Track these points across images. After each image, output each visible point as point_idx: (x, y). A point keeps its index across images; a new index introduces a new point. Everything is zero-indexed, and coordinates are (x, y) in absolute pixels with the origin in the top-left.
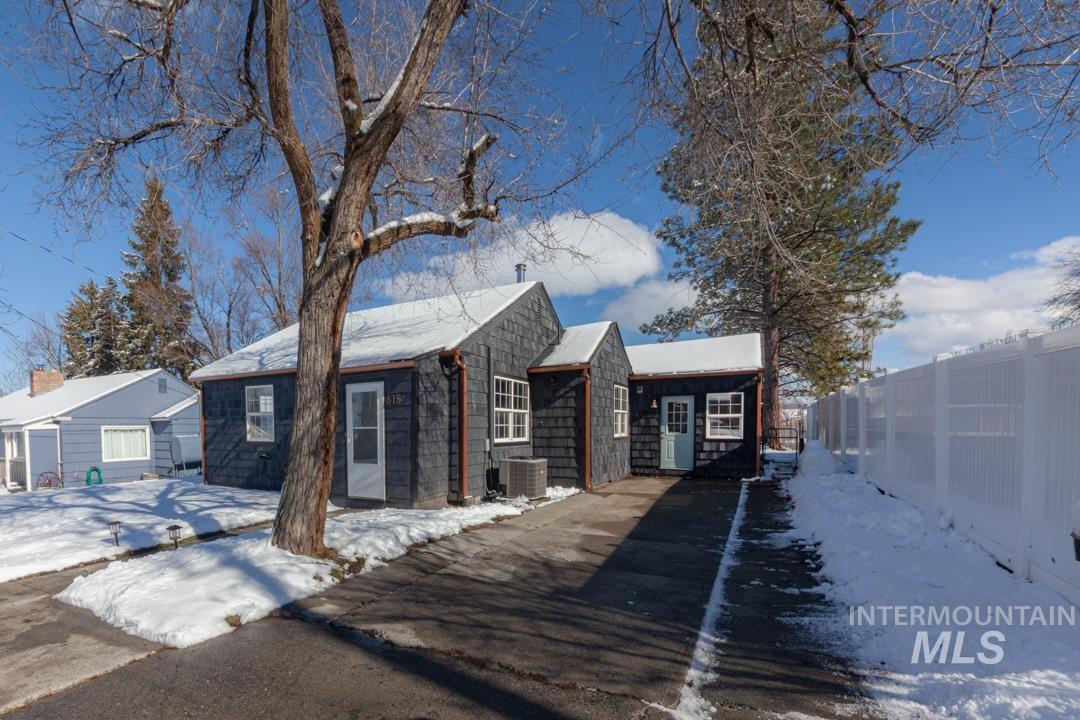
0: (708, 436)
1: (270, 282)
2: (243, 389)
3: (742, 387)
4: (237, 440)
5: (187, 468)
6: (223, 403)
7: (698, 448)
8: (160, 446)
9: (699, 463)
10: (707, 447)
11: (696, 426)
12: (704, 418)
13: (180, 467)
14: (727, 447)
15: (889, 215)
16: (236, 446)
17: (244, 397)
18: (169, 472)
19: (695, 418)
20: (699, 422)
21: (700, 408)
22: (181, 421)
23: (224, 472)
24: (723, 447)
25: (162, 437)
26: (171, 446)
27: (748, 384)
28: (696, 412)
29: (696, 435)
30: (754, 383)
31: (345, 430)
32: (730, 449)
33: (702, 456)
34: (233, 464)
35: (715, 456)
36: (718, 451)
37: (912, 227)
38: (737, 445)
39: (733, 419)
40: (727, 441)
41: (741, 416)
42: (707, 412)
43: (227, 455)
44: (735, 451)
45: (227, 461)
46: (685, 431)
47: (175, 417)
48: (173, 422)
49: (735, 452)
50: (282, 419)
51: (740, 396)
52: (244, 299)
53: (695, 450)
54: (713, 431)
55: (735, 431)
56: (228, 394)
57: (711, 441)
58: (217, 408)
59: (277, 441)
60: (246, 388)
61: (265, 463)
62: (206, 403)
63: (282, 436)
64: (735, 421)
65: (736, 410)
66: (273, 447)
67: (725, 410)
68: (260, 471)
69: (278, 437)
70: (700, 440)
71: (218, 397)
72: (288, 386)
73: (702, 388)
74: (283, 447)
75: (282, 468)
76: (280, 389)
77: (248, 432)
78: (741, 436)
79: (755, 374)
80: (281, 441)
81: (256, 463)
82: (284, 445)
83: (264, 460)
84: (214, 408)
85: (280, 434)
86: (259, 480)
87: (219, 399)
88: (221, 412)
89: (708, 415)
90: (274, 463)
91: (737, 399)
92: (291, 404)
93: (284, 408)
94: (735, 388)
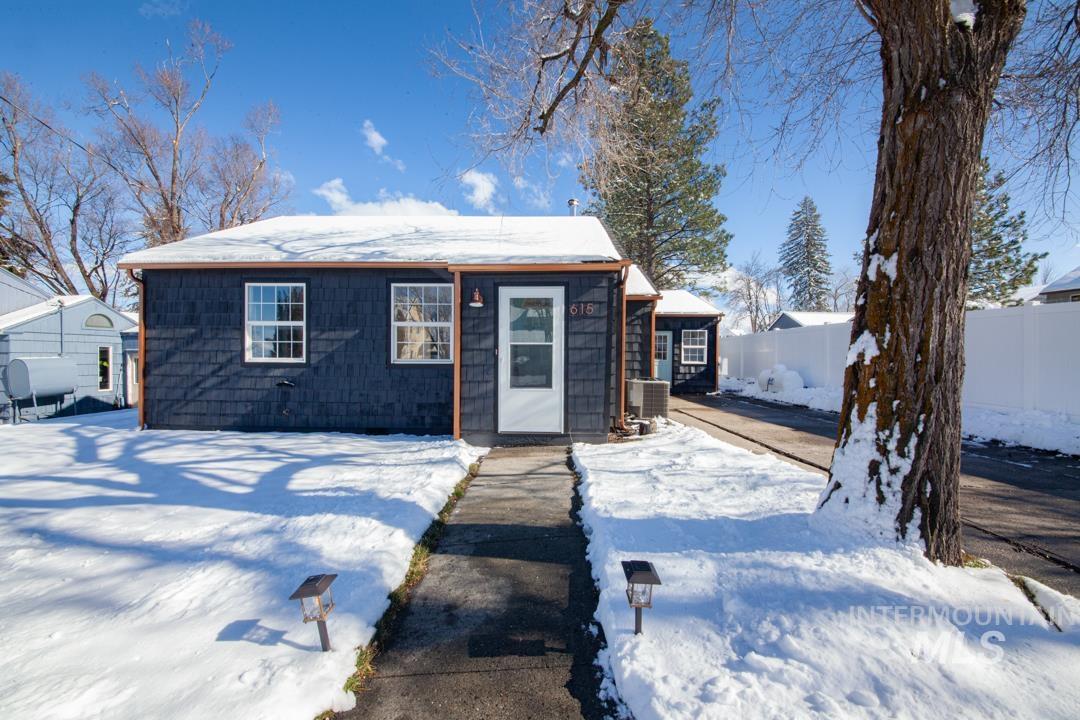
0: (683, 362)
1: (157, 178)
2: (242, 286)
3: (706, 326)
4: (222, 359)
5: (39, 404)
6: (193, 306)
7: (675, 371)
9: (676, 383)
10: (682, 370)
11: (673, 354)
12: (680, 348)
13: (27, 403)
14: (696, 370)
15: (720, 228)
16: (220, 369)
17: (241, 298)
18: (1, 411)
19: (673, 348)
20: (677, 351)
21: (677, 340)
22: (27, 336)
23: (191, 408)
24: (693, 370)
26: (5, 373)
27: (710, 324)
28: (674, 344)
29: (674, 361)
30: (714, 324)
31: (496, 346)
32: (698, 372)
33: (679, 377)
34: (213, 395)
35: (688, 377)
36: (690, 373)
37: (731, 237)
38: (702, 369)
39: (699, 349)
40: (696, 366)
41: (705, 347)
42: (683, 344)
43: (199, 383)
44: (701, 373)
45: (198, 391)
46: (665, 358)
48: (11, 337)
51: (704, 333)
53: (673, 372)
54: (686, 358)
55: (701, 359)
56: (205, 293)
57: (685, 365)
58: (178, 312)
59: (312, 362)
60: (247, 285)
61: (285, 393)
62: (150, 305)
63: (323, 355)
64: (701, 351)
65: (702, 343)
66: (302, 370)
67: (694, 343)
68: (274, 405)
69: (312, 355)
70: (677, 365)
71: (181, 297)
72: (337, 286)
73: (680, 326)
74: (323, 370)
75: (322, 399)
76: (321, 290)
77: (248, 349)
78: (705, 362)
79: (715, 317)
80: (319, 362)
81: (265, 393)
82: (328, 367)
83: (284, 388)
84: (171, 311)
85: (319, 352)
86: (272, 417)
87: (184, 299)
88: (186, 318)
89: (683, 346)
90: (305, 393)
91: (702, 334)
92: (345, 312)
93: (328, 316)
94: (701, 326)
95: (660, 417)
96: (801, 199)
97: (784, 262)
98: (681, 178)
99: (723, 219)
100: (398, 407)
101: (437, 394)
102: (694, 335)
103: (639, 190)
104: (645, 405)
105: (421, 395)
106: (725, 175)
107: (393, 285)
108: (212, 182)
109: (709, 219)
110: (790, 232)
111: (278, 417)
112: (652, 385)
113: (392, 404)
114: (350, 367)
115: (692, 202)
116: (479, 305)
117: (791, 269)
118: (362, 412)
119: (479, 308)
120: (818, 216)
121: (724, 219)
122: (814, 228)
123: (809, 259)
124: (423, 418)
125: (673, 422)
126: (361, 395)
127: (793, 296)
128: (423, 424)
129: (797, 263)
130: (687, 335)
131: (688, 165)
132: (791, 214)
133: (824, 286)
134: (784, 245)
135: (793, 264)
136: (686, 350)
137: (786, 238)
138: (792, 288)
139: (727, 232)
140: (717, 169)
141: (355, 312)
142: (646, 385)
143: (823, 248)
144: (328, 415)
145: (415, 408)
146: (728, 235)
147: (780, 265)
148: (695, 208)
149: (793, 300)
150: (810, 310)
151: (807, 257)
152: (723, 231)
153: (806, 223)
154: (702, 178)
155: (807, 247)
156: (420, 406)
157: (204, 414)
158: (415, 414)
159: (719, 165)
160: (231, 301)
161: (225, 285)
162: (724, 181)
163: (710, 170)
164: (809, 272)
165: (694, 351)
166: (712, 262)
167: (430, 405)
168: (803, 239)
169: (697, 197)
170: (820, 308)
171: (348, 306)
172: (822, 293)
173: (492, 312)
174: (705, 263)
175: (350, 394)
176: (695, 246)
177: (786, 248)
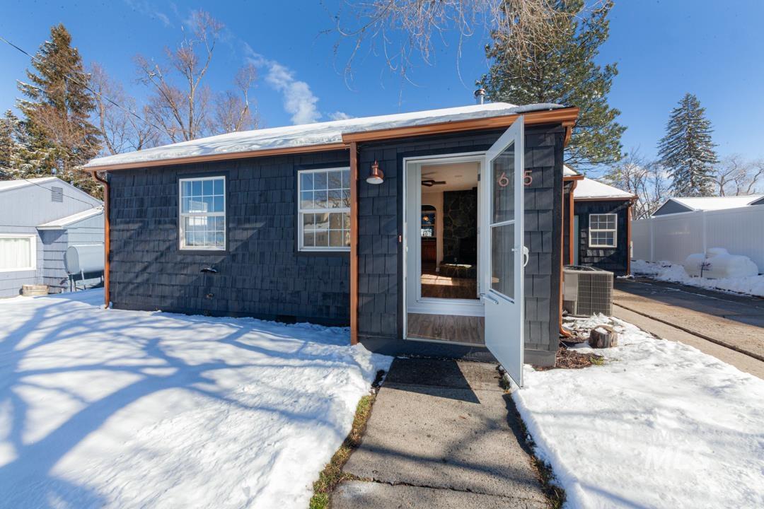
0: (590, 245)
2: (176, 182)
3: (616, 210)
4: (163, 247)
5: (85, 278)
6: (142, 201)
7: (582, 253)
8: (49, 255)
10: (589, 253)
11: (580, 238)
12: (587, 232)
13: (77, 277)
14: (605, 253)
15: (613, 122)
16: (163, 256)
17: (177, 193)
18: (62, 283)
19: (580, 232)
20: (583, 235)
21: (584, 224)
22: (79, 230)
24: (602, 253)
25: (54, 246)
26: (65, 256)
27: (620, 208)
28: (580, 228)
29: (580, 244)
30: (625, 207)
31: (400, 231)
32: (608, 255)
33: (587, 260)
35: (596, 260)
36: (598, 256)
38: (612, 252)
39: (608, 233)
40: (605, 249)
41: (615, 230)
42: (590, 228)
43: (145, 268)
47: (74, 226)
48: (69, 231)
49: (611, 257)
50: (239, 222)
51: (614, 216)
52: (155, 138)
53: (579, 255)
54: (594, 242)
55: (610, 242)
56: (150, 189)
57: (592, 249)
58: (132, 207)
59: (231, 250)
60: (181, 180)
61: (209, 279)
62: (113, 202)
63: (239, 243)
64: (611, 234)
65: (611, 226)
66: (223, 257)
67: (603, 226)
68: (201, 289)
69: (231, 244)
70: (583, 248)
71: (134, 194)
72: (251, 177)
73: (586, 210)
74: (240, 257)
75: (239, 285)
76: (238, 181)
77: (182, 238)
78: (615, 245)
79: (627, 200)
80: (237, 249)
81: (194, 278)
82: (244, 255)
83: (209, 274)
84: (127, 207)
85: (236, 241)
86: (199, 300)
87: (135, 196)
88: (137, 213)
89: (590, 230)
90: (225, 278)
91: (612, 218)
92: (257, 201)
93: (243, 206)
94: (610, 210)
95: (601, 315)
96: (683, 97)
97: (663, 155)
98: (573, 80)
99: (616, 113)
100: (304, 295)
101: (342, 283)
102: (603, 219)
103: (532, 95)
104: (580, 299)
105: (326, 283)
106: (616, 73)
107: (300, 172)
108: (217, 126)
109: (602, 115)
110: (669, 128)
111: (204, 300)
112: (590, 275)
113: (298, 292)
114: (262, 254)
115: (586, 99)
116: (378, 181)
117: (671, 161)
118: (272, 298)
119: (379, 185)
120: (702, 110)
121: (618, 113)
122: (697, 121)
123: (692, 151)
124: (328, 307)
125: (620, 321)
126: (271, 282)
127: (674, 185)
128: (328, 314)
129: (678, 154)
130: (594, 218)
131: (581, 68)
132: (671, 112)
133: (708, 173)
134: (663, 140)
135: (673, 156)
136: (594, 234)
137: (665, 134)
138: (672, 178)
139: (620, 125)
140: (608, 69)
141: (266, 201)
142: (581, 276)
143: (707, 140)
144: (243, 301)
145: (320, 298)
146: (621, 128)
147: (659, 158)
148: (588, 105)
149: (673, 188)
150: (693, 196)
151: (689, 149)
152: (616, 125)
153: (688, 118)
154: (592, 79)
155: (688, 140)
156: (325, 296)
157: (150, 296)
158: (320, 303)
159: (611, 65)
160: (169, 196)
161: (164, 181)
162: (614, 79)
163: (602, 71)
164: (691, 162)
165: (602, 234)
166: (607, 152)
167: (334, 294)
168: (684, 134)
169: (590, 95)
170: (704, 193)
171: (260, 195)
172: (705, 180)
173: (396, 190)
174: (599, 154)
175: (262, 281)
176: (589, 139)
177: (666, 142)
